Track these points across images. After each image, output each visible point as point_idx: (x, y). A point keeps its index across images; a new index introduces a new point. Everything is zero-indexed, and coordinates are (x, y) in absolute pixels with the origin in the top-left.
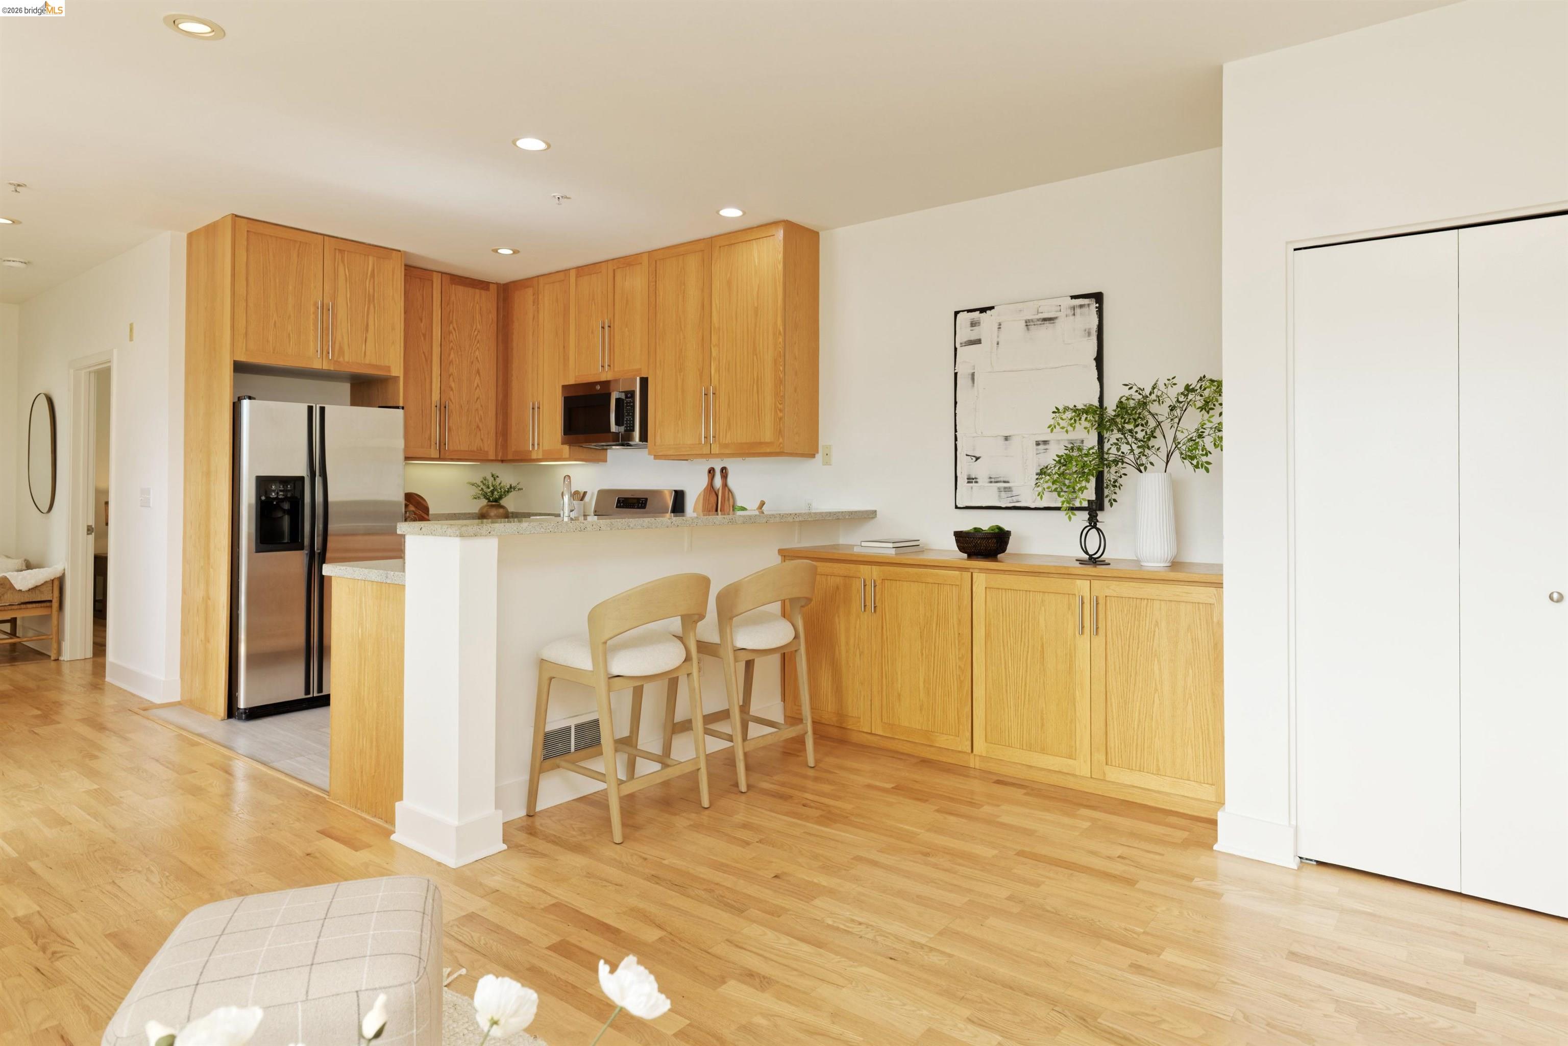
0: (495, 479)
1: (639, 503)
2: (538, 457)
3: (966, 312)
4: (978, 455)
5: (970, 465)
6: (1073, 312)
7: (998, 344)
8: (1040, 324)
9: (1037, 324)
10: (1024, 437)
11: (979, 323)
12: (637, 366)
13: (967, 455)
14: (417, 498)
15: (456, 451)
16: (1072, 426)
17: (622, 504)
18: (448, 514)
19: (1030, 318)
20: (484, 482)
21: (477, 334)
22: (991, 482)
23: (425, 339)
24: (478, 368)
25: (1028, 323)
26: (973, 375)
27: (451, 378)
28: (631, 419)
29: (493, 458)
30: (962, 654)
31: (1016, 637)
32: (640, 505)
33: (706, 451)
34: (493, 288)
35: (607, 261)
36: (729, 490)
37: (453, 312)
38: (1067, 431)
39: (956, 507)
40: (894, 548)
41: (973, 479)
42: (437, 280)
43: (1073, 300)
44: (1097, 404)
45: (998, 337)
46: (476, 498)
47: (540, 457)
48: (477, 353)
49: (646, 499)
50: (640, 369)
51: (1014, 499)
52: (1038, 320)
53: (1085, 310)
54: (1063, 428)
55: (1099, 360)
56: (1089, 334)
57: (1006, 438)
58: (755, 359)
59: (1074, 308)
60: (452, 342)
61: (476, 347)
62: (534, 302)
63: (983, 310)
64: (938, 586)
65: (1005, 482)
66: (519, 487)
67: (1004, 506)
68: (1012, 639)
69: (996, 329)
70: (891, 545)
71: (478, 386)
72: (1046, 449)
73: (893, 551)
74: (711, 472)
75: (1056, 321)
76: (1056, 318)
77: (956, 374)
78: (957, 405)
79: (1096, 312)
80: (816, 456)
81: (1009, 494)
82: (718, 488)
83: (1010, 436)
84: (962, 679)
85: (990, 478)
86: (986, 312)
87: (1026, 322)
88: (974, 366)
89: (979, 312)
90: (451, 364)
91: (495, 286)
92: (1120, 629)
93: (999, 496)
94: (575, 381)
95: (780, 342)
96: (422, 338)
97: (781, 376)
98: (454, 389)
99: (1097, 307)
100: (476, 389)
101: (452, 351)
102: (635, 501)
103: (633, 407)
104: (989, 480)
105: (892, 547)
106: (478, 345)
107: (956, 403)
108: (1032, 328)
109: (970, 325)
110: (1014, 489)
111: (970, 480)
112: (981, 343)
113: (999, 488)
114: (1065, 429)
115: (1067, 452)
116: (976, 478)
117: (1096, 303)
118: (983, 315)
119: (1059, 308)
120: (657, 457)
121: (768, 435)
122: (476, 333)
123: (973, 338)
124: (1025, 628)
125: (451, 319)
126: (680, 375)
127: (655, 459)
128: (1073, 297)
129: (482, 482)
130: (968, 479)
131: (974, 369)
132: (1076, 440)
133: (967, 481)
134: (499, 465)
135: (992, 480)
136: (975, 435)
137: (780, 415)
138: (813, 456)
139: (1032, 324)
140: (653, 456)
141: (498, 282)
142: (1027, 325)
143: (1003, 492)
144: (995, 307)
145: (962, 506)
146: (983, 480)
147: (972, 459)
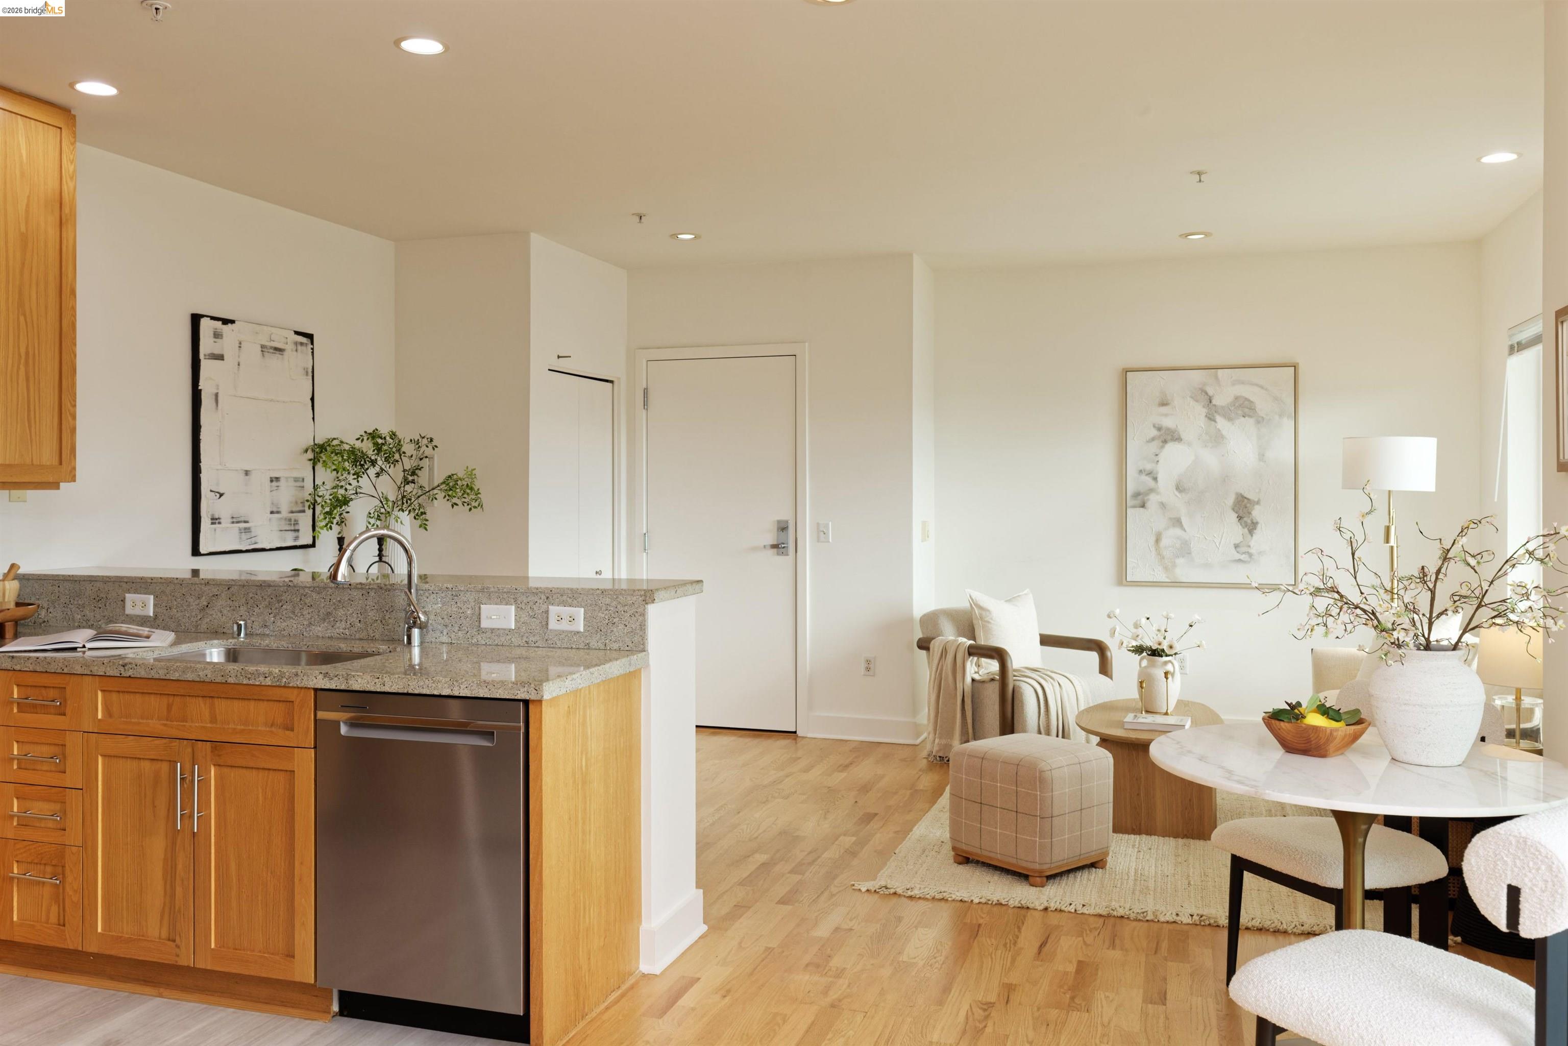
3: (209, 318)
4: (221, 492)
5: (214, 503)
6: (296, 348)
7: (239, 365)
8: (273, 353)
9: (270, 353)
10: (261, 473)
11: (222, 335)
13: (211, 491)
19: (265, 343)
22: (233, 523)
25: (263, 349)
26: (217, 395)
41: (217, 519)
43: (296, 335)
45: (239, 357)
51: (253, 540)
52: (271, 348)
53: (304, 348)
55: (312, 399)
56: (307, 374)
57: (247, 473)
59: (296, 343)
63: (226, 322)
65: (245, 522)
67: (244, 549)
69: (237, 348)
72: (278, 486)
75: (284, 353)
76: (283, 350)
78: (200, 429)
79: (310, 353)
81: (248, 535)
83: (250, 471)
85: (233, 518)
86: (229, 325)
87: (262, 347)
88: (218, 386)
89: (221, 322)
93: (240, 538)
99: (311, 349)
104: (231, 520)
108: (266, 354)
109: (214, 336)
110: (253, 530)
111: (215, 520)
112: (224, 360)
116: (219, 518)
117: (310, 345)
118: (225, 327)
119: (286, 340)
123: (217, 351)
128: (297, 333)
130: (211, 519)
131: (218, 389)
132: (299, 478)
133: (210, 521)
135: (235, 521)
136: (220, 467)
139: (267, 350)
142: (262, 351)
143: (243, 534)
144: (236, 322)
145: (204, 552)
146: (226, 520)
147: (216, 495)
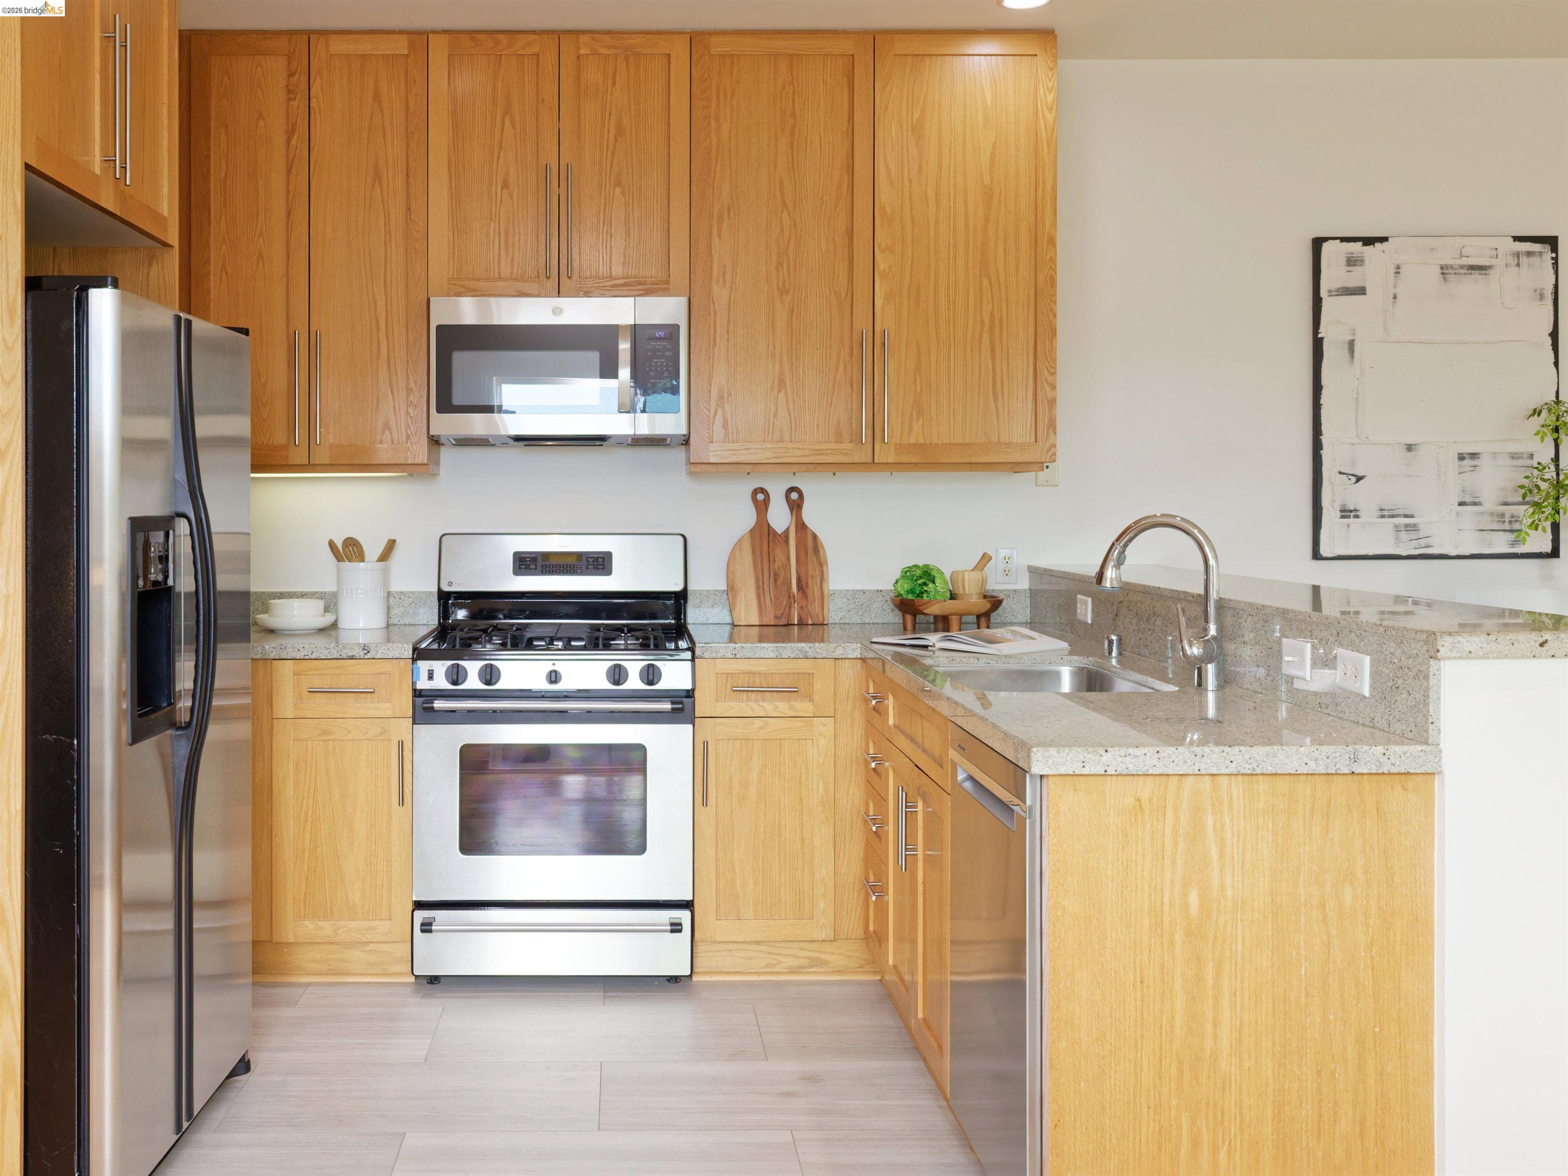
1: (589, 563)
3: (1339, 241)
4: (1360, 474)
5: (1346, 489)
6: (1516, 262)
7: (1395, 298)
8: (1465, 274)
9: (1460, 274)
10: (1438, 447)
11: (1362, 261)
13: (1340, 473)
17: (534, 567)
19: (1450, 262)
22: (1383, 516)
25: (1445, 270)
26: (1351, 344)
39: (1321, 558)
41: (1351, 511)
43: (1517, 243)
45: (1395, 287)
49: (606, 555)
51: (1423, 542)
52: (1462, 267)
53: (1535, 259)
55: (1554, 333)
56: (1541, 295)
57: (1410, 448)
59: (1517, 255)
63: (1369, 241)
65: (1406, 516)
67: (1404, 554)
69: (1393, 275)
72: (1474, 466)
74: (759, 496)
75: (1491, 272)
76: (1490, 267)
77: (1318, 340)
78: (1320, 392)
79: (1549, 266)
81: (1414, 535)
82: (780, 529)
83: (1416, 445)
85: (1381, 510)
86: (1373, 245)
87: (1442, 268)
88: (1353, 330)
89: (1361, 243)
93: (1397, 538)
99: (1550, 258)
102: (572, 559)
104: (1379, 513)
107: (1320, 388)
108: (1451, 278)
109: (1345, 263)
110: (1421, 527)
111: (1346, 513)
112: (1365, 294)
113: (1396, 526)
116: (1356, 510)
117: (1549, 252)
118: (1369, 248)
119: (1494, 253)
123: (1352, 283)
128: (1517, 237)
130: (1341, 511)
131: (1354, 334)
132: (1522, 453)
133: (1339, 514)
135: (1384, 514)
136: (1356, 441)
139: (1452, 271)
142: (1443, 274)
143: (1403, 532)
144: (1390, 239)
145: (1331, 555)
146: (1368, 513)
147: (1350, 479)
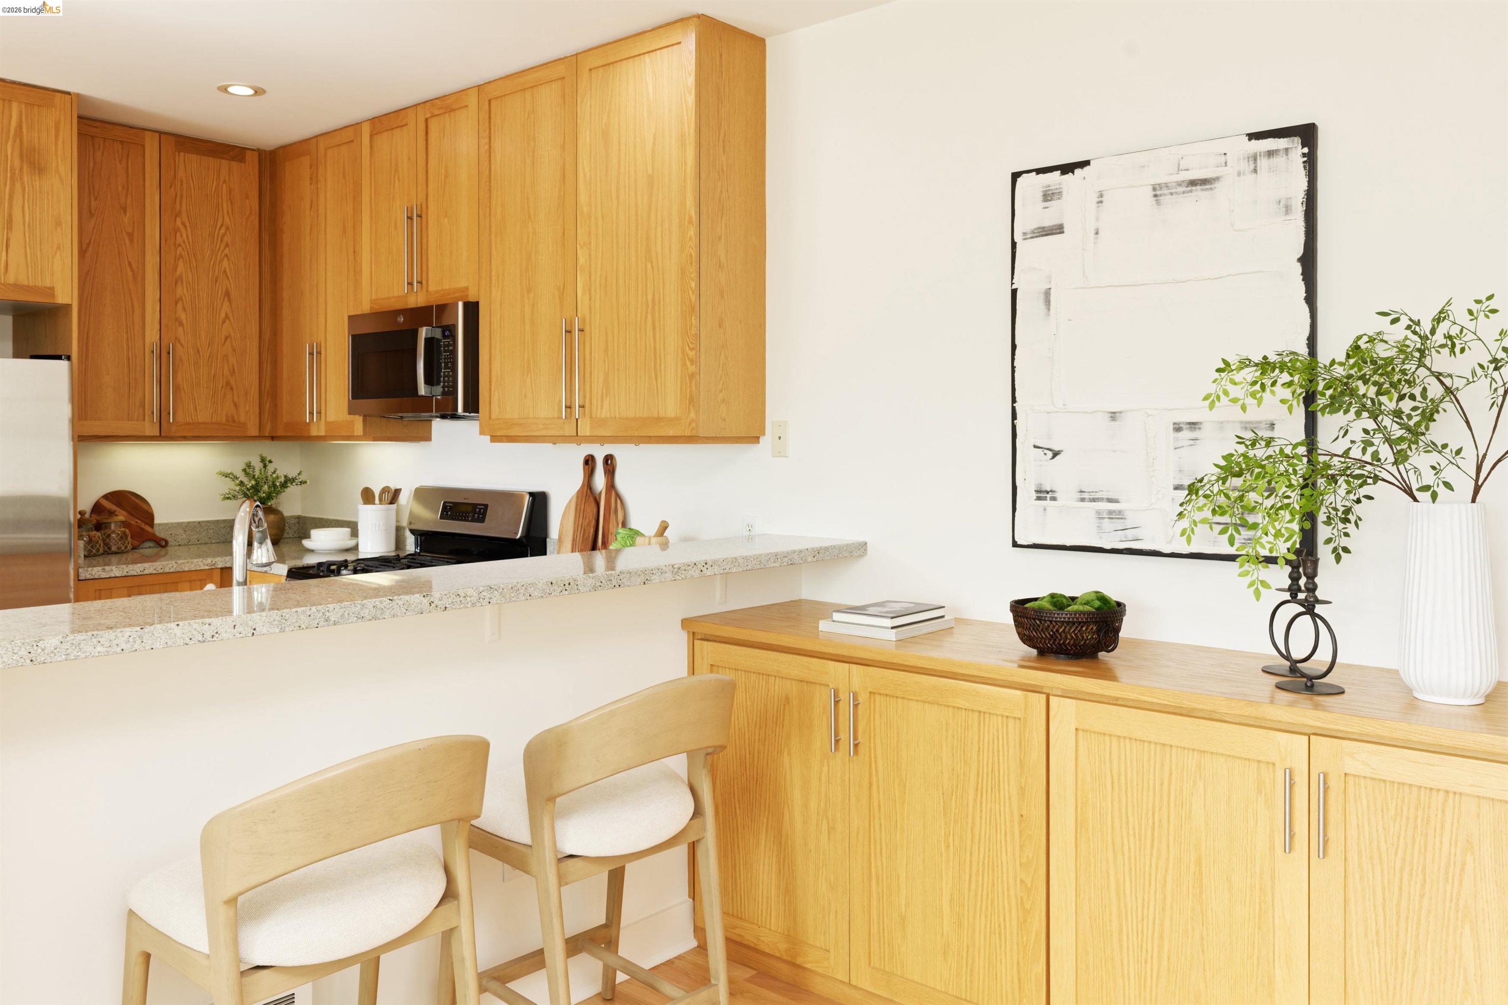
0: (265, 466)
1: (475, 513)
2: (320, 434)
3: (1034, 173)
4: (1057, 449)
5: (1041, 466)
6: (1252, 166)
7: (1097, 233)
8: (1184, 193)
9: (1177, 193)
10: (1149, 415)
11: (1060, 193)
12: (462, 284)
13: (1035, 447)
14: (134, 499)
15: (189, 424)
16: (1256, 399)
17: (449, 513)
18: (189, 523)
19: (1162, 180)
20: (248, 470)
21: (226, 233)
22: (1083, 500)
23: (131, 241)
24: (227, 288)
25: (1157, 192)
26: (1047, 293)
27: (180, 305)
28: (451, 373)
29: (254, 432)
30: (1028, 857)
31: (1140, 835)
32: (476, 515)
33: (570, 431)
34: (252, 160)
35: (416, 105)
36: (618, 496)
37: (182, 196)
38: (1244, 408)
39: (1015, 544)
40: (892, 628)
41: (1048, 492)
42: (151, 146)
43: (1253, 141)
44: (1303, 350)
45: (1097, 219)
46: (228, 498)
47: (323, 433)
48: (225, 263)
49: (486, 506)
50: (467, 288)
51: (1130, 534)
52: (1179, 184)
53: (1279, 160)
54: (1235, 401)
55: (1309, 262)
56: (1288, 209)
57: (1114, 416)
58: (649, 266)
59: (1254, 158)
60: (180, 245)
61: (223, 254)
62: (311, 179)
63: (1067, 169)
64: (980, 716)
65: (1110, 500)
66: (302, 478)
67: (1107, 546)
68: (1132, 838)
69: (1094, 205)
70: (889, 623)
71: (227, 317)
72: (1197, 440)
73: (892, 635)
74: (590, 462)
75: (1217, 185)
76: (1217, 179)
77: (1014, 292)
78: (1017, 352)
79: (1302, 165)
80: (761, 440)
81: (1119, 525)
82: (598, 492)
83: (1120, 412)
84: (1028, 906)
85: (1081, 492)
86: (1073, 173)
87: (1154, 189)
88: (1050, 277)
89: (1059, 172)
90: (180, 283)
91: (256, 153)
92: (1379, 849)
93: (1099, 527)
94: (371, 308)
95: (690, 238)
96: (127, 241)
97: (693, 298)
98: (184, 322)
99: (1304, 155)
100: (224, 322)
101: (181, 260)
102: (470, 509)
103: (454, 353)
104: (1079, 496)
105: (890, 625)
106: (227, 251)
107: (1014, 347)
108: (1166, 199)
109: (1041, 199)
110: (1128, 514)
111: (1042, 494)
112: (1063, 232)
113: (1098, 512)
114: (1241, 402)
115: (1242, 449)
116: (1052, 491)
117: (1303, 148)
118: (1068, 177)
119: (1223, 159)
120: (495, 439)
121: (671, 407)
122: (223, 231)
123: (1048, 223)
124: (1160, 821)
125: (178, 207)
126: (528, 298)
127: (492, 441)
128: (1253, 136)
129: (244, 470)
130: (1037, 491)
131: (1050, 282)
132: (1260, 422)
133: (1034, 495)
134: (269, 443)
135: (1084, 497)
136: (1050, 409)
137: (692, 369)
138: (756, 440)
139: (1166, 191)
140: (489, 437)
141: (261, 148)
142: (1155, 196)
143: (1106, 520)
144: (1092, 162)
145: (1026, 544)
146: (1066, 496)
147: (1045, 454)
